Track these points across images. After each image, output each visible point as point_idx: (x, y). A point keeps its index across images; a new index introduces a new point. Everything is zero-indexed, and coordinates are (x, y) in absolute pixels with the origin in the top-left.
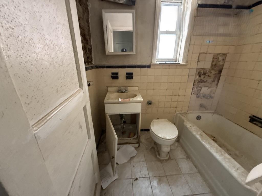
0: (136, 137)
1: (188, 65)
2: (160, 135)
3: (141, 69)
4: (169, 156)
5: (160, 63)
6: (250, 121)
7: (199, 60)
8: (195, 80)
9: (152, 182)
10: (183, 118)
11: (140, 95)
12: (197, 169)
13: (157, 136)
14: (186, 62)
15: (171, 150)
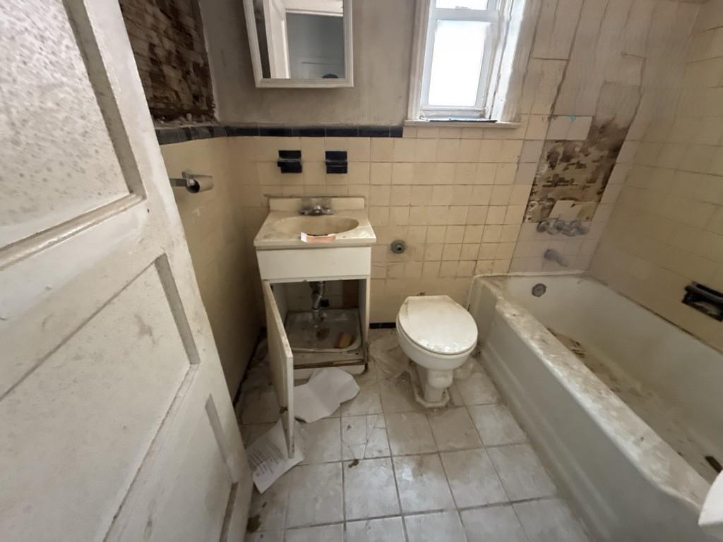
0: (355, 346)
1: (519, 127)
2: (423, 343)
3: (373, 139)
4: (448, 398)
5: (431, 121)
6: (685, 301)
7: (555, 113)
8: (538, 176)
9: (398, 469)
10: (494, 290)
11: (369, 223)
12: (524, 431)
13: (416, 344)
14: (514, 116)
15: (455, 380)
